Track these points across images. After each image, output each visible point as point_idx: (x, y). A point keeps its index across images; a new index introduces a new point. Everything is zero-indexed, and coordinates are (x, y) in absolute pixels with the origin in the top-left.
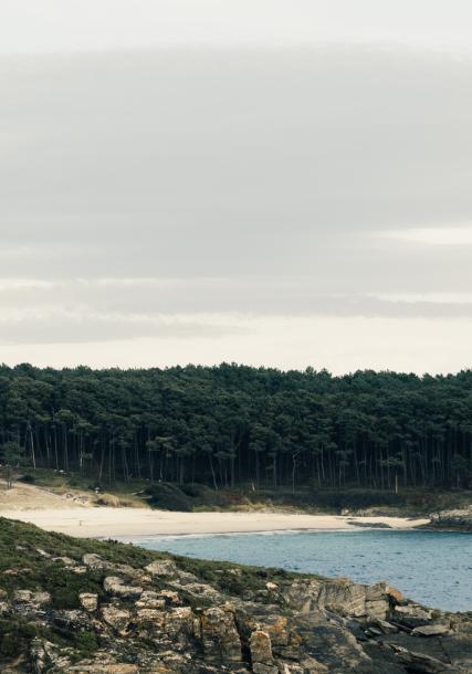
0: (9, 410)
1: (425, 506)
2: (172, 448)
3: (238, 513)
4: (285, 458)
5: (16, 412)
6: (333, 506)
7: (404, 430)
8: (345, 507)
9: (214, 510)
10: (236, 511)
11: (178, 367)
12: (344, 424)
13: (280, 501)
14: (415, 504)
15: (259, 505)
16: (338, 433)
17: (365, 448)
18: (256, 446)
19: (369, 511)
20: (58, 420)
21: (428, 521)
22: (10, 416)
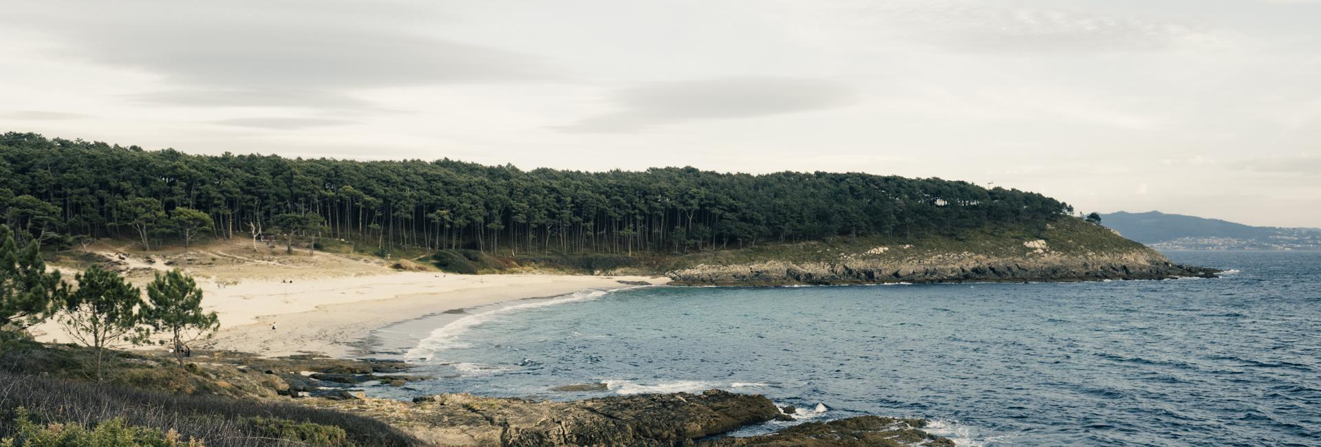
0: (296, 185)
1: (657, 267)
2: (449, 219)
3: (515, 275)
4: (541, 229)
5: (303, 187)
6: (588, 267)
7: (634, 208)
8: (596, 268)
9: (494, 273)
10: (512, 273)
11: (405, 161)
12: (584, 202)
13: (542, 264)
14: (648, 265)
15: (527, 268)
16: (578, 208)
17: (602, 220)
18: (521, 219)
19: (618, 271)
20: (343, 195)
21: (668, 280)
22: (296, 190)
